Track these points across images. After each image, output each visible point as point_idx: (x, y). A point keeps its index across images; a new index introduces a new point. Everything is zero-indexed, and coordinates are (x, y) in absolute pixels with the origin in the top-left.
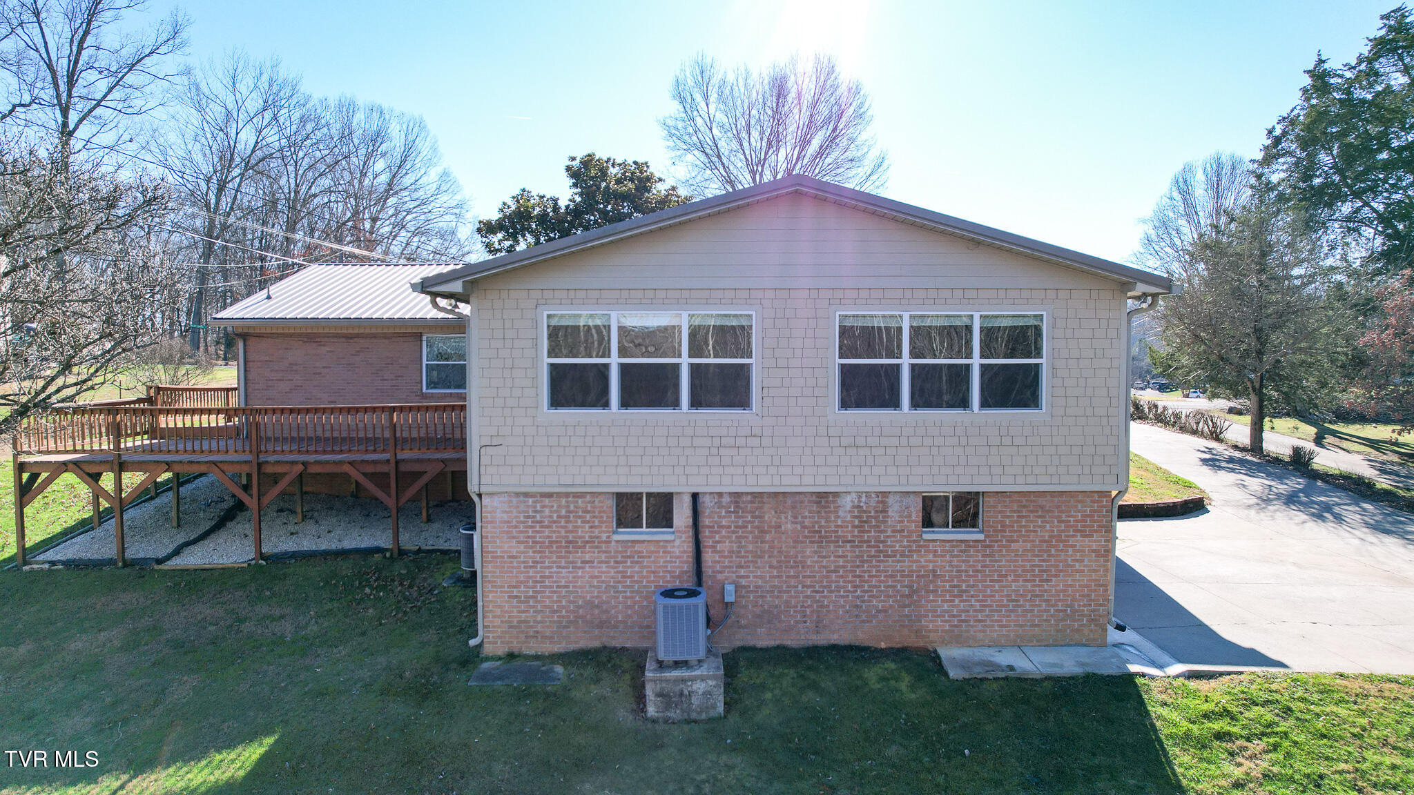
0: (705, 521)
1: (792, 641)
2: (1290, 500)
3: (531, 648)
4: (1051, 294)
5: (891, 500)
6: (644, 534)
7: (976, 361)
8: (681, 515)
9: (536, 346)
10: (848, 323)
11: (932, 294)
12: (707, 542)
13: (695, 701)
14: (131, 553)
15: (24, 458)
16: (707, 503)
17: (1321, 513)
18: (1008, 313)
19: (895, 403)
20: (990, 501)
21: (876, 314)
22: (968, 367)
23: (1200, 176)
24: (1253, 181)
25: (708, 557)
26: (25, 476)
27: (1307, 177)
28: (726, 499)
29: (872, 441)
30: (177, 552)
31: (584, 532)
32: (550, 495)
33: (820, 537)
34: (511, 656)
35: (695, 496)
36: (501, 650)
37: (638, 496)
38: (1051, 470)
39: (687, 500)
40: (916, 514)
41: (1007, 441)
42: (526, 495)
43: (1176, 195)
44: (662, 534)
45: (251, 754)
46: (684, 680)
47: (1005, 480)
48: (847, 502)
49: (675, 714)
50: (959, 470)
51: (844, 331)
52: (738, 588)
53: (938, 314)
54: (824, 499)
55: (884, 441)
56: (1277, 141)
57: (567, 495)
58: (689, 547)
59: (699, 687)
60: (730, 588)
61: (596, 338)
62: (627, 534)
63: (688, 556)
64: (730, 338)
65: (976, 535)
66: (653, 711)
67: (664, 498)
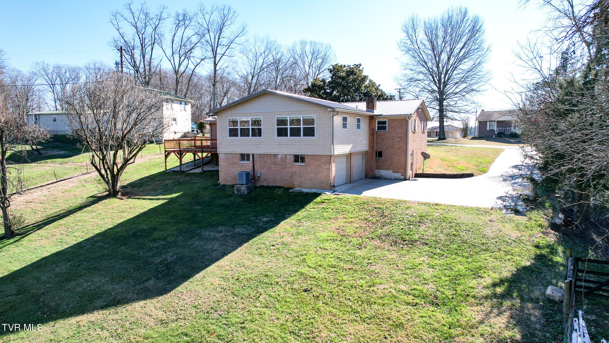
0: (255, 160)
1: (270, 185)
3: (227, 184)
4: (316, 111)
5: (287, 156)
6: (245, 162)
7: (302, 126)
8: (251, 158)
9: (227, 125)
10: (278, 119)
11: (293, 112)
12: (255, 164)
13: (242, 191)
14: (182, 170)
15: (166, 150)
16: (255, 155)
18: (308, 116)
19: (287, 135)
20: (307, 157)
21: (281, 116)
22: (300, 128)
25: (256, 167)
26: (167, 153)
28: (258, 155)
29: (283, 143)
30: (190, 170)
31: (235, 161)
32: (230, 154)
33: (275, 164)
35: (253, 154)
36: (223, 184)
37: (245, 154)
38: (317, 150)
39: (252, 155)
40: (293, 160)
41: (308, 144)
42: (226, 154)
44: (248, 162)
45: (177, 194)
46: (240, 187)
47: (308, 152)
48: (280, 156)
49: (239, 193)
50: (299, 150)
51: (278, 120)
52: (260, 173)
53: (295, 116)
54: (275, 155)
55: (285, 144)
57: (233, 154)
58: (252, 165)
59: (243, 188)
60: (259, 173)
61: (236, 123)
62: (243, 162)
63: (252, 167)
64: (257, 122)
65: (303, 164)
66: (235, 192)
67: (248, 155)
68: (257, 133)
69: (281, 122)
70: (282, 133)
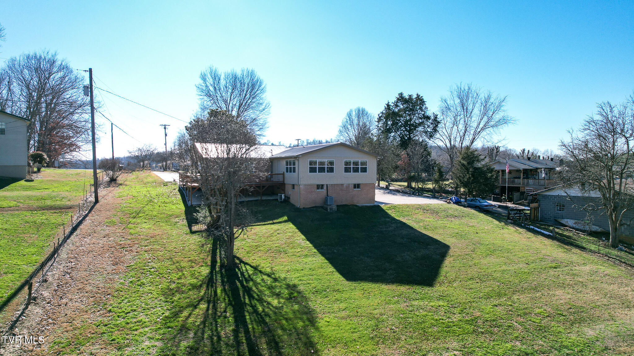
0: (328, 188)
2: (388, 193)
3: (306, 207)
4: (368, 158)
5: (350, 185)
6: (320, 190)
8: (325, 187)
9: (308, 165)
10: (345, 161)
11: (355, 158)
12: (328, 191)
13: (334, 209)
16: (328, 185)
17: (394, 194)
18: (364, 160)
19: (351, 172)
20: (361, 185)
21: (348, 160)
22: (359, 167)
23: (354, 113)
24: (377, 127)
25: (329, 193)
27: (386, 126)
28: (331, 185)
29: (348, 177)
31: (313, 190)
32: (309, 185)
33: (342, 190)
34: (304, 208)
35: (327, 185)
36: (302, 207)
37: (319, 185)
38: (368, 180)
40: (353, 187)
41: (363, 177)
42: (306, 185)
43: (348, 118)
44: (322, 190)
46: (332, 207)
47: (363, 182)
48: (345, 185)
49: (331, 211)
50: (358, 181)
53: (356, 160)
54: (342, 185)
56: (380, 117)
57: (311, 185)
59: (334, 207)
60: (332, 197)
61: (315, 163)
62: (318, 190)
63: (326, 193)
64: (331, 163)
65: (359, 189)
66: (329, 211)
67: (323, 185)
68: (331, 170)
69: (347, 163)
70: (347, 170)
